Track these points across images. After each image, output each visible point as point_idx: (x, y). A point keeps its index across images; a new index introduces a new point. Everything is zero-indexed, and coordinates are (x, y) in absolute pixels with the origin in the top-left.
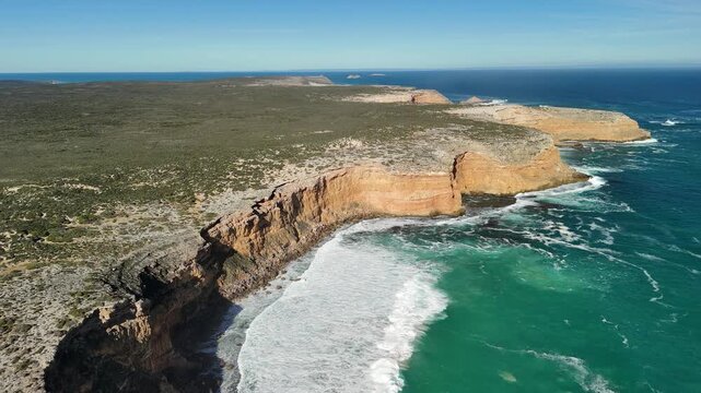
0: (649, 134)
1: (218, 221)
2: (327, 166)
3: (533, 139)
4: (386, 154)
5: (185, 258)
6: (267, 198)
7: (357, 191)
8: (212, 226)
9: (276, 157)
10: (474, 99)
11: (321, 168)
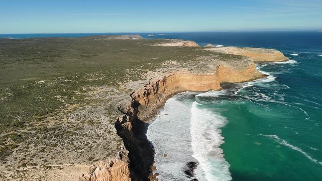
0: (288, 58)
1: (134, 92)
2: (166, 71)
3: (246, 60)
4: (189, 66)
5: (128, 105)
6: (148, 83)
7: (177, 81)
8: (132, 93)
9: (143, 68)
10: (209, 45)
11: (164, 72)
